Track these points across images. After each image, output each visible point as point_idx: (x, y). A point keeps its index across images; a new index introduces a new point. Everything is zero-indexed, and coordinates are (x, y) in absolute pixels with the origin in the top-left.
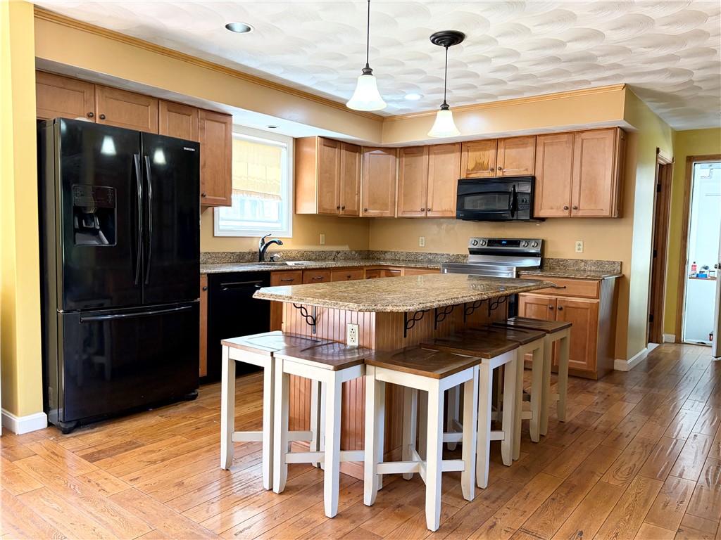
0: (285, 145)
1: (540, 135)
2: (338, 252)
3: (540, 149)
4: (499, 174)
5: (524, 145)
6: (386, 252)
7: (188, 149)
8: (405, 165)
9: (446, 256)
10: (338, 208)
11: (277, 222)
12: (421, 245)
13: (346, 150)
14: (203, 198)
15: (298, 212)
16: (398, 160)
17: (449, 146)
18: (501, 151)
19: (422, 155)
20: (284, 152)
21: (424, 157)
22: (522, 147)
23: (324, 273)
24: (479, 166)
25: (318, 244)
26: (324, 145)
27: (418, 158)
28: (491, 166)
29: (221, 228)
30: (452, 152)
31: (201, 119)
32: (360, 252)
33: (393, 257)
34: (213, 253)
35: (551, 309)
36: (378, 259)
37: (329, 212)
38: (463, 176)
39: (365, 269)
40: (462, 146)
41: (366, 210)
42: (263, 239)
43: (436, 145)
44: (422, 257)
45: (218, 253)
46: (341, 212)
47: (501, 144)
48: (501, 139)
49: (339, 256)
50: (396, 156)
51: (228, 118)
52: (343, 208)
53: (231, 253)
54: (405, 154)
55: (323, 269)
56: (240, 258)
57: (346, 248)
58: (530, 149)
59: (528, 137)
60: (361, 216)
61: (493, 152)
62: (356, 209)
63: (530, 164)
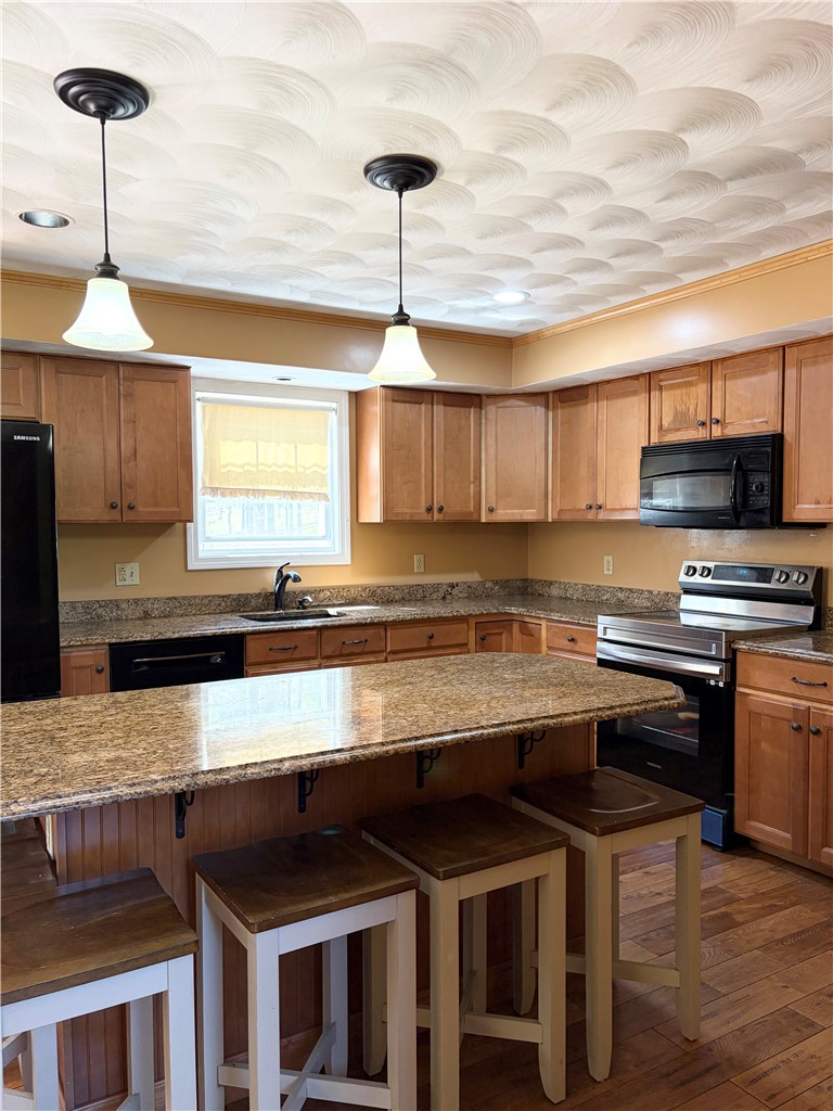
0: (334, 405)
1: (792, 345)
2: (452, 586)
3: (791, 373)
4: (717, 432)
5: (761, 369)
6: (551, 583)
7: (23, 438)
8: (562, 424)
9: (646, 595)
10: (429, 510)
11: (323, 538)
12: (606, 572)
13: (445, 405)
14: (131, 513)
15: (361, 520)
16: (550, 414)
17: (628, 381)
18: (718, 384)
19: (586, 403)
20: (333, 418)
21: (590, 405)
22: (756, 374)
23: (371, 631)
24: (681, 419)
25: (410, 572)
26: (394, 401)
27: (582, 408)
28: (702, 417)
29: (201, 555)
30: (635, 393)
31: (125, 379)
32: (505, 584)
33: (561, 593)
34: (184, 598)
35: (798, 729)
36: (539, 595)
37: (408, 518)
38: (655, 440)
39: (472, 622)
40: (649, 380)
41: (491, 510)
42: (280, 571)
43: (608, 382)
44: (608, 596)
45: (195, 597)
46: (437, 516)
47: (718, 371)
48: (717, 360)
49: (455, 592)
50: (547, 407)
51: (181, 373)
52: (441, 509)
53: (219, 596)
54: (562, 402)
55: (366, 625)
56: (239, 605)
57: (473, 577)
58: (773, 376)
59: (767, 350)
60: (483, 520)
61: (701, 389)
62: (472, 509)
63: (772, 408)
